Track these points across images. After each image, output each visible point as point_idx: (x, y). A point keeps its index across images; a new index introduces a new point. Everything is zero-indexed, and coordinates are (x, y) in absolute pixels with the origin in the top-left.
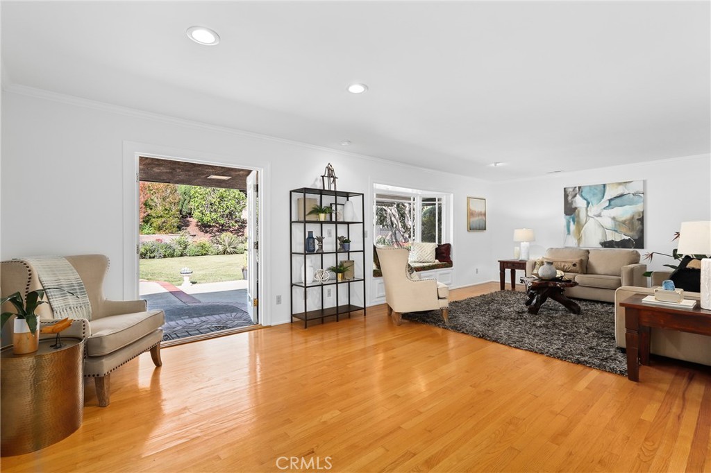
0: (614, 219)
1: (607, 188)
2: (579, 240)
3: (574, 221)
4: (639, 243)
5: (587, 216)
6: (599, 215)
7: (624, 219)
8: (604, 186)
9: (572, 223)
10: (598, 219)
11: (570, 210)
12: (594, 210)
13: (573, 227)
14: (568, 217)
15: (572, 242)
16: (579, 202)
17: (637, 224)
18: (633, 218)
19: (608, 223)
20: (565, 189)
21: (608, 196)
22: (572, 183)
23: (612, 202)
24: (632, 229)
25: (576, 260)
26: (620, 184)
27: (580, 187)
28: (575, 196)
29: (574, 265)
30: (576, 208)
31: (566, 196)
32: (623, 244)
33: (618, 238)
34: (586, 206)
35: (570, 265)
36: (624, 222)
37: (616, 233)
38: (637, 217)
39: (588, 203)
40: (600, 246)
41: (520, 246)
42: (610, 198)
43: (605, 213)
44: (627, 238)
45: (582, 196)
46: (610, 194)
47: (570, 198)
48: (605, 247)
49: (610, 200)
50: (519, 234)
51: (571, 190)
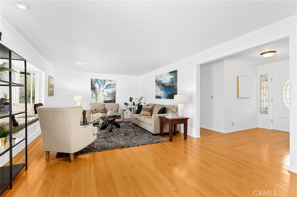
0: (108, 92)
1: (106, 81)
2: (96, 100)
3: (95, 93)
4: (114, 101)
5: (99, 91)
6: (103, 91)
7: (110, 93)
8: (105, 80)
9: (94, 93)
10: (103, 92)
11: (93, 88)
12: (102, 89)
13: (94, 95)
14: (92, 91)
15: (94, 101)
16: (97, 85)
17: (114, 94)
18: (113, 93)
19: (106, 94)
20: (91, 79)
21: (106, 84)
22: (94, 77)
23: (107, 87)
24: (112, 96)
26: (110, 80)
27: (97, 80)
28: (95, 83)
30: (95, 88)
31: (92, 82)
32: (110, 102)
33: (109, 99)
34: (99, 87)
36: (110, 94)
38: (114, 92)
39: (100, 86)
40: (103, 102)
42: (106, 85)
43: (105, 90)
44: (111, 99)
45: (97, 83)
46: (107, 83)
47: (93, 83)
48: (105, 103)
49: (107, 86)
51: (94, 80)
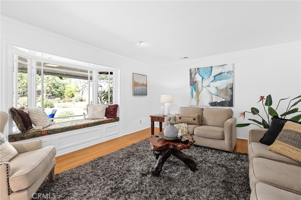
0: (217, 88)
1: (213, 69)
2: (198, 101)
3: (195, 89)
4: (230, 103)
5: (202, 86)
6: (209, 86)
7: (222, 88)
8: (212, 67)
9: (194, 91)
10: (208, 88)
11: (193, 83)
12: (206, 82)
13: (194, 93)
14: (192, 87)
15: (194, 103)
16: (198, 78)
17: (230, 91)
18: (227, 87)
19: (214, 91)
20: (190, 69)
21: (213, 74)
22: (194, 67)
23: (216, 78)
24: (226, 94)
25: (195, 116)
26: (220, 66)
27: (198, 69)
28: (196, 74)
29: (194, 119)
30: (196, 82)
31: (191, 74)
32: (222, 104)
33: (219, 100)
34: (201, 80)
35: (192, 119)
36: (222, 90)
37: (218, 97)
38: (230, 87)
39: (203, 79)
40: (209, 105)
41: (164, 106)
42: (214, 75)
43: (212, 84)
44: (224, 100)
45: (199, 74)
46: (215, 72)
47: (193, 75)
48: (212, 106)
49: (215, 76)
50: (164, 98)
51: (194, 70)
